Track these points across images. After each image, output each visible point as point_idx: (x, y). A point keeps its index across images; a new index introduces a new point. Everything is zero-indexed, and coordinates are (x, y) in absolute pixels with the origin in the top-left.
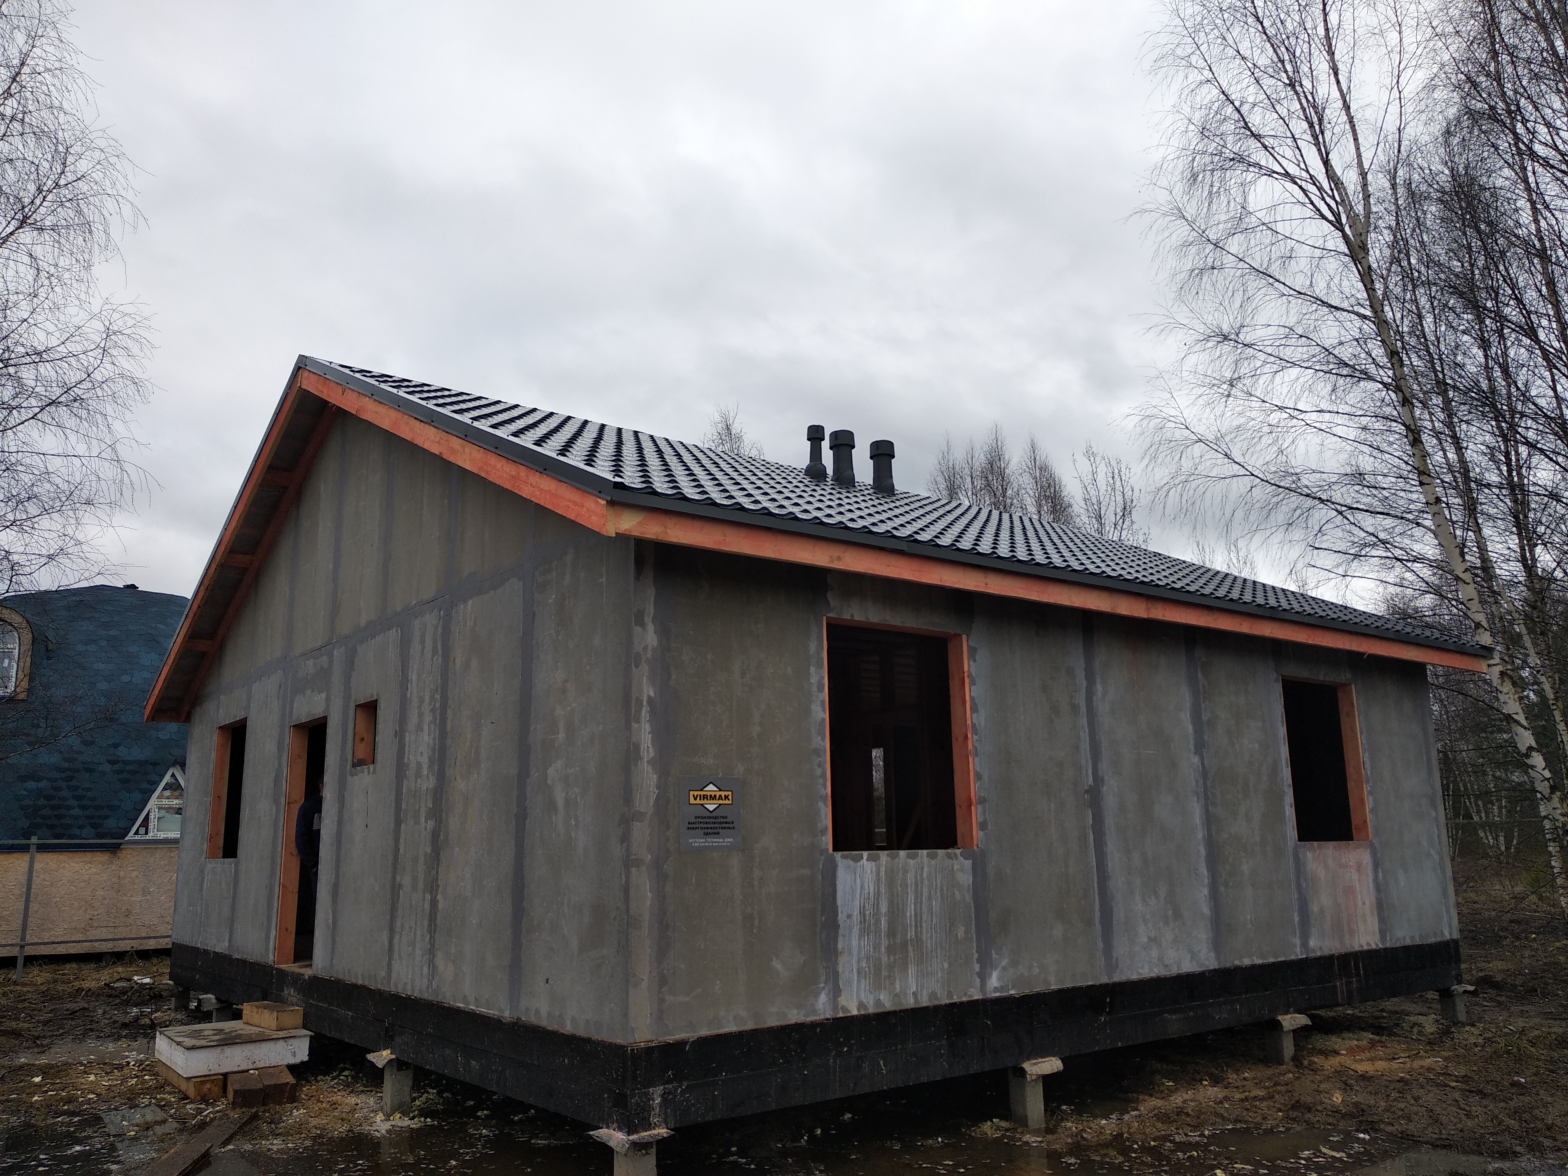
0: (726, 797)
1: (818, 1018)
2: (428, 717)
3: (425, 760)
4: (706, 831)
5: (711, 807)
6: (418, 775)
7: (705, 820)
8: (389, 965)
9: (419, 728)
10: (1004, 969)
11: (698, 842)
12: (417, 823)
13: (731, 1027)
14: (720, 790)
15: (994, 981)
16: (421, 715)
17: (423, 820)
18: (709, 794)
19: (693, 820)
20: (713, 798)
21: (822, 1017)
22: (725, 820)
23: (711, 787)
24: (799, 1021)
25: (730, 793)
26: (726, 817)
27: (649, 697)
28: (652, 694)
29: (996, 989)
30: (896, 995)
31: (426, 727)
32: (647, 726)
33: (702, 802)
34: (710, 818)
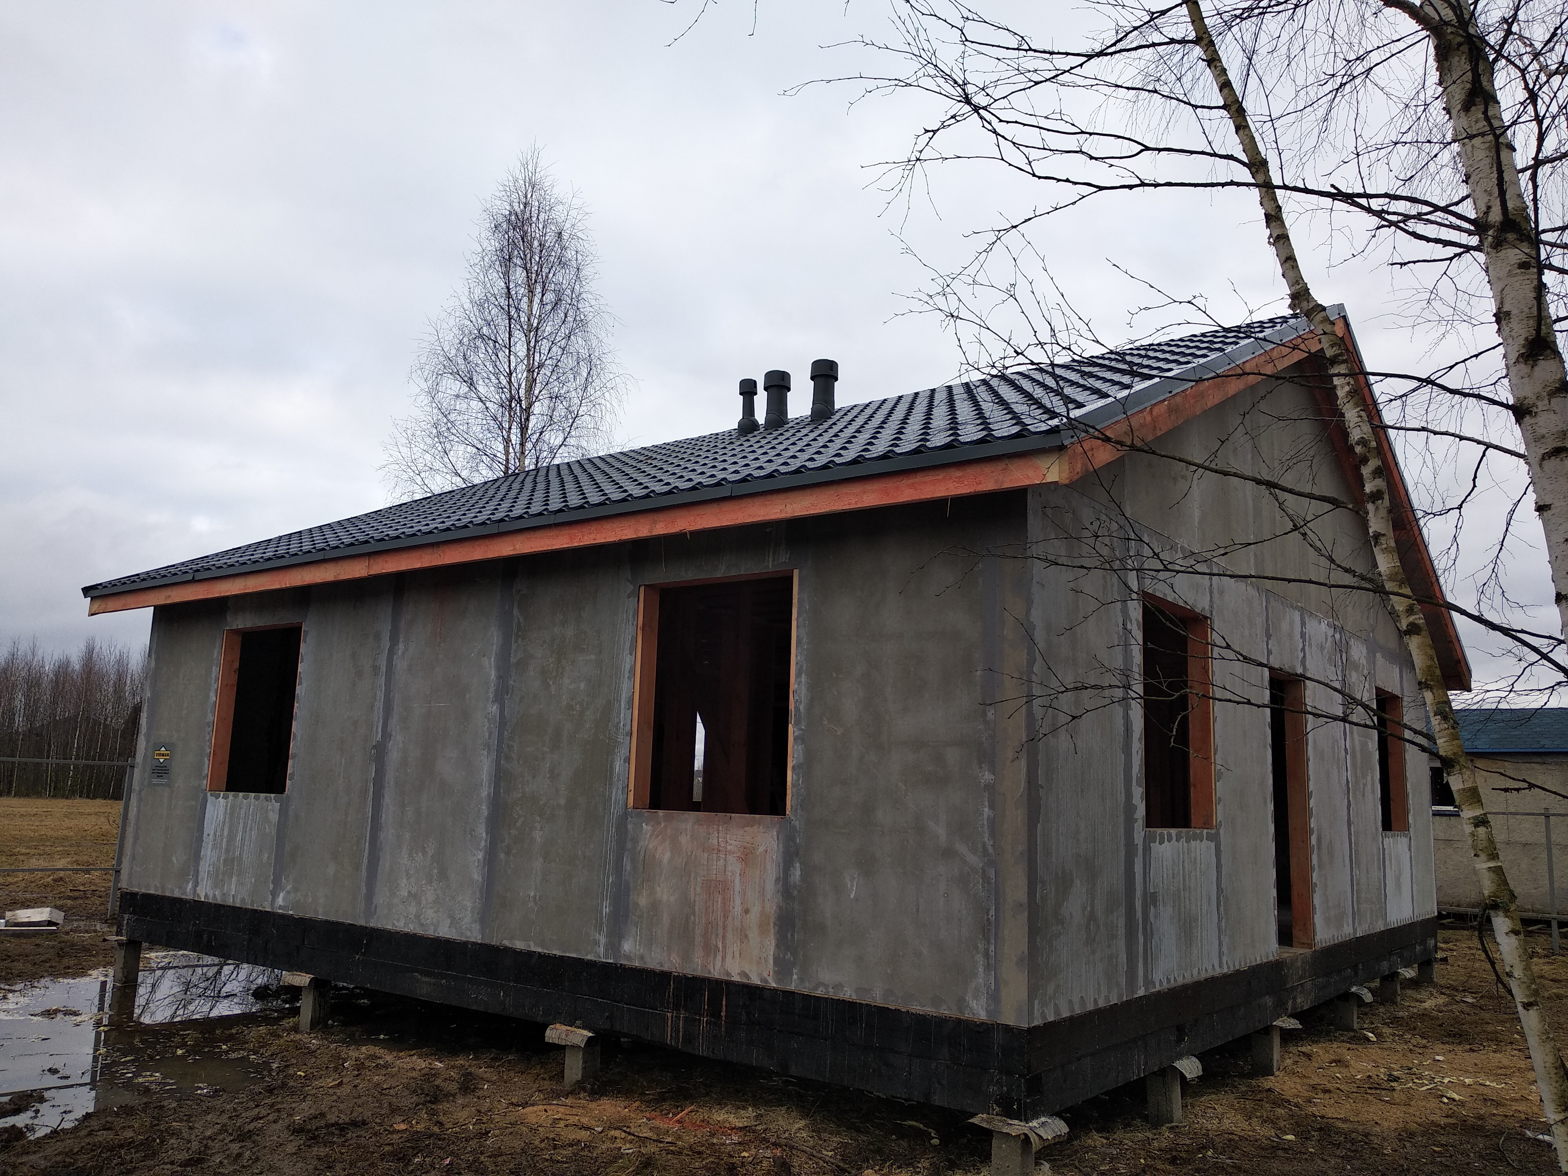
0: (167, 755)
1: (187, 897)
4: (158, 774)
5: (161, 761)
10: (288, 892)
11: (155, 781)
14: (166, 751)
15: (280, 901)
18: (161, 753)
19: (154, 768)
20: (163, 755)
23: (163, 749)
24: (178, 897)
25: (171, 752)
26: (166, 767)
27: (148, 698)
28: (149, 695)
29: (280, 907)
30: (224, 894)
32: (146, 714)
33: (158, 758)
34: (160, 767)
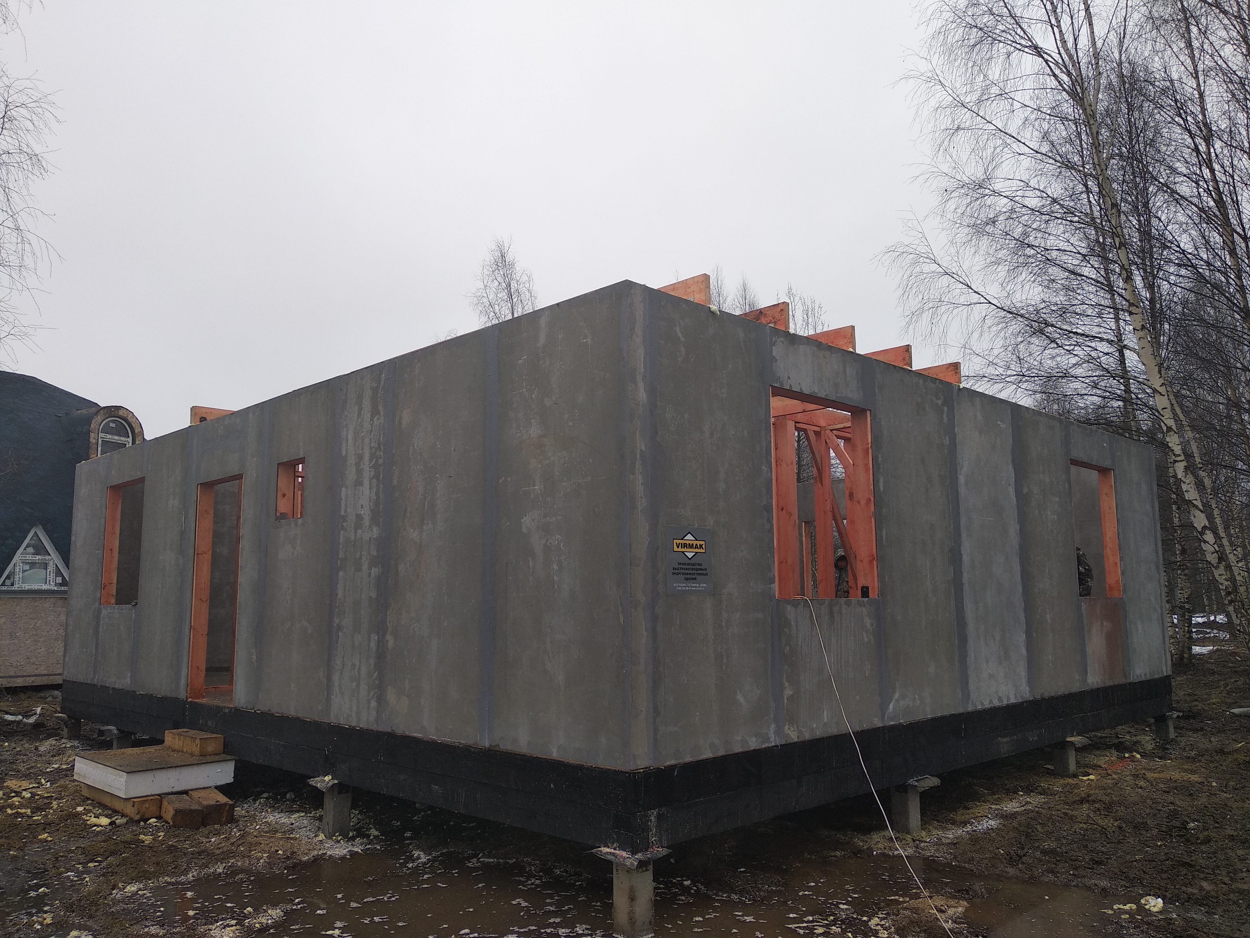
0: (701, 546)
1: (770, 745)
2: (368, 473)
3: (366, 513)
4: (686, 576)
5: (690, 555)
6: (359, 524)
7: (686, 567)
8: (328, 699)
9: (359, 483)
10: (897, 699)
11: (681, 586)
12: (358, 569)
13: (707, 754)
14: (696, 540)
15: (891, 711)
16: (359, 472)
17: (365, 567)
18: (688, 542)
19: (677, 566)
20: (691, 546)
21: (773, 744)
22: (700, 567)
23: (689, 537)
24: (757, 748)
25: (703, 542)
26: (701, 565)
27: (641, 450)
28: (643, 448)
29: (891, 718)
30: (824, 724)
31: (366, 482)
32: (640, 476)
33: (683, 550)
34: (689, 564)
